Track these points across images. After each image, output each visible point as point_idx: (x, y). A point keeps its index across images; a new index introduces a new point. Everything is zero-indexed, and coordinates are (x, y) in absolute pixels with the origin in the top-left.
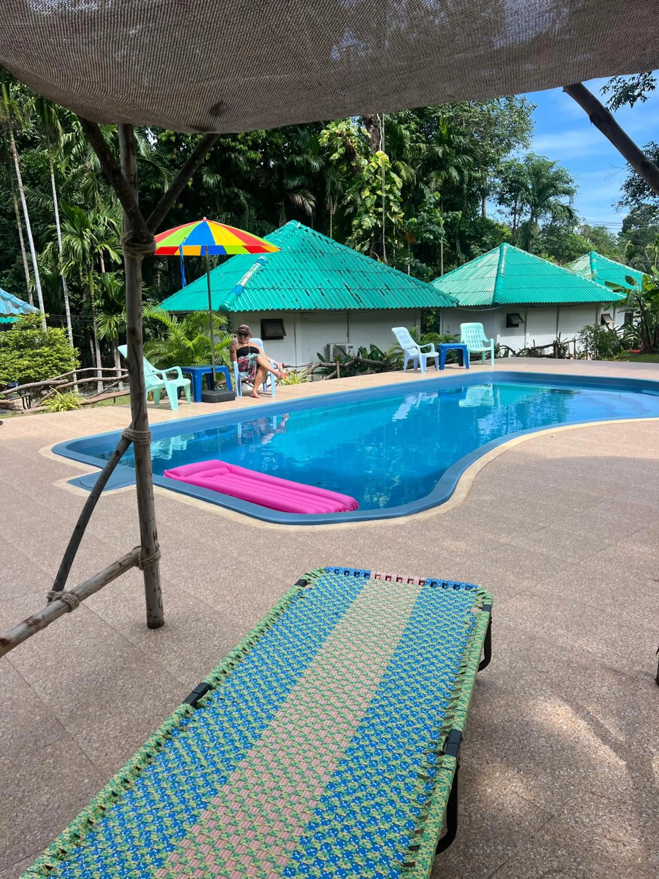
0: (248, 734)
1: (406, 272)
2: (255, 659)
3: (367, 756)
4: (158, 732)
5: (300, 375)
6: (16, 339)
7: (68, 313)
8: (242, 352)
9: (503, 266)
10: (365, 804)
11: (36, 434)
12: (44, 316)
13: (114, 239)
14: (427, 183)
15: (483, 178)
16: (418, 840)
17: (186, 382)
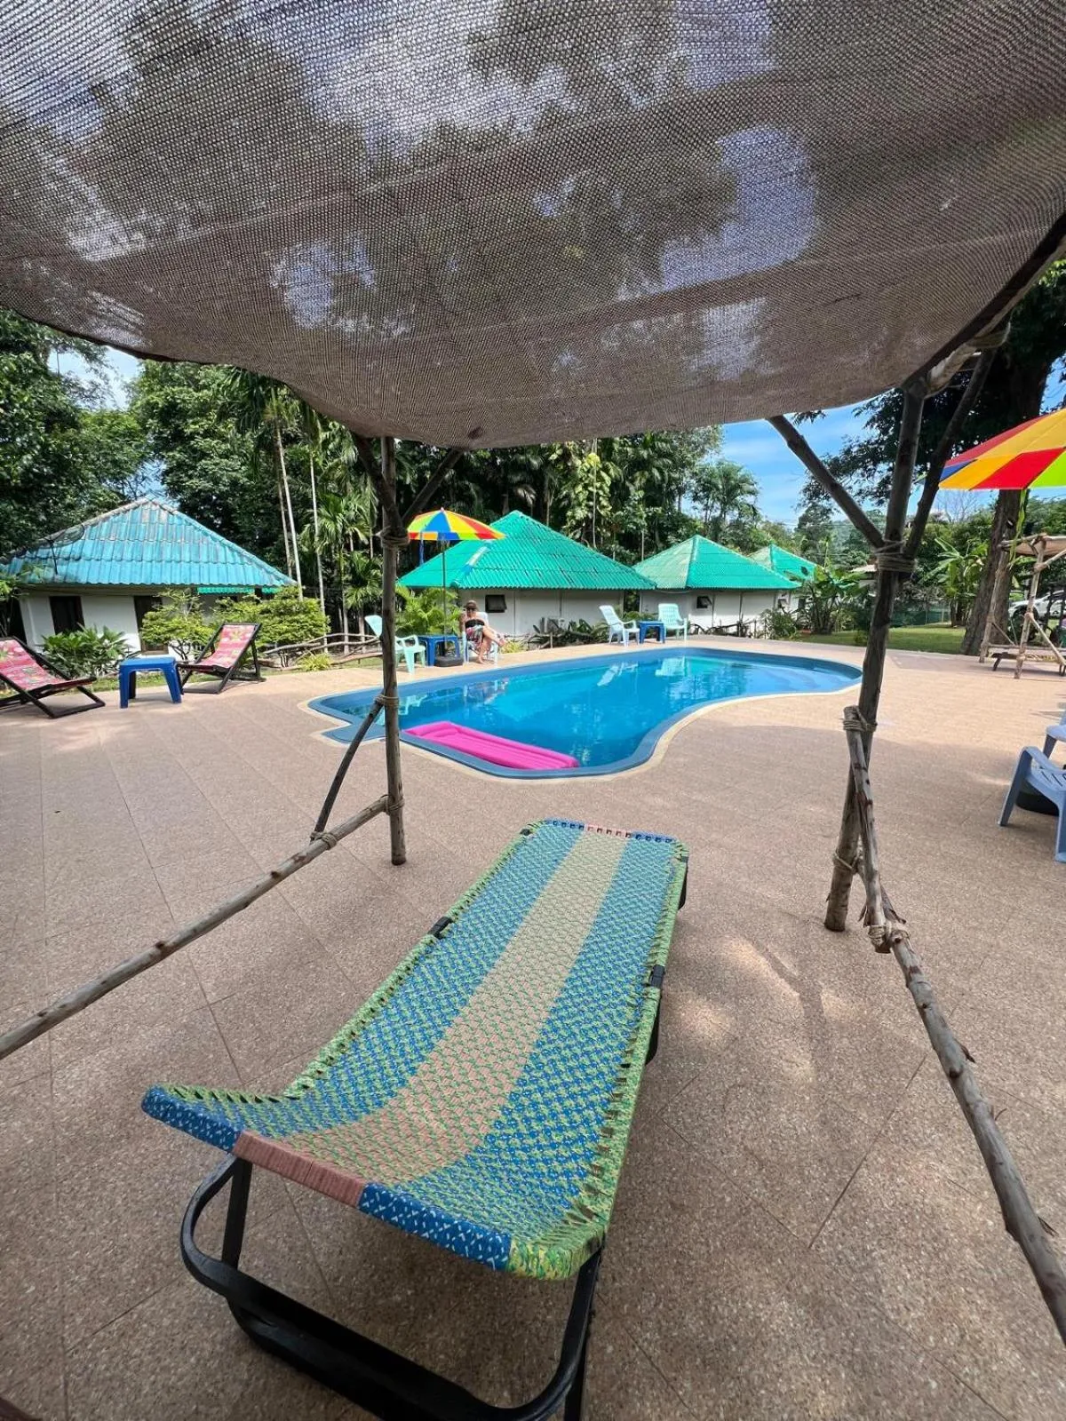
0: (483, 963)
1: (612, 557)
2: (487, 897)
3: (585, 985)
4: (408, 958)
5: (518, 644)
6: (277, 607)
7: (321, 586)
8: (469, 624)
9: (695, 554)
10: (584, 1027)
11: (294, 690)
12: (301, 588)
13: (362, 523)
14: (632, 482)
15: (681, 479)
16: (628, 1060)
17: (422, 649)
